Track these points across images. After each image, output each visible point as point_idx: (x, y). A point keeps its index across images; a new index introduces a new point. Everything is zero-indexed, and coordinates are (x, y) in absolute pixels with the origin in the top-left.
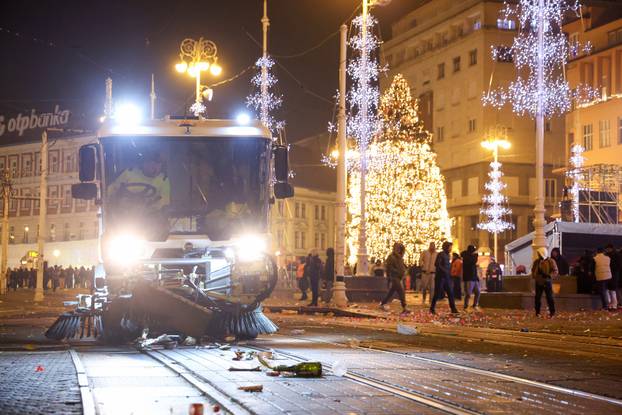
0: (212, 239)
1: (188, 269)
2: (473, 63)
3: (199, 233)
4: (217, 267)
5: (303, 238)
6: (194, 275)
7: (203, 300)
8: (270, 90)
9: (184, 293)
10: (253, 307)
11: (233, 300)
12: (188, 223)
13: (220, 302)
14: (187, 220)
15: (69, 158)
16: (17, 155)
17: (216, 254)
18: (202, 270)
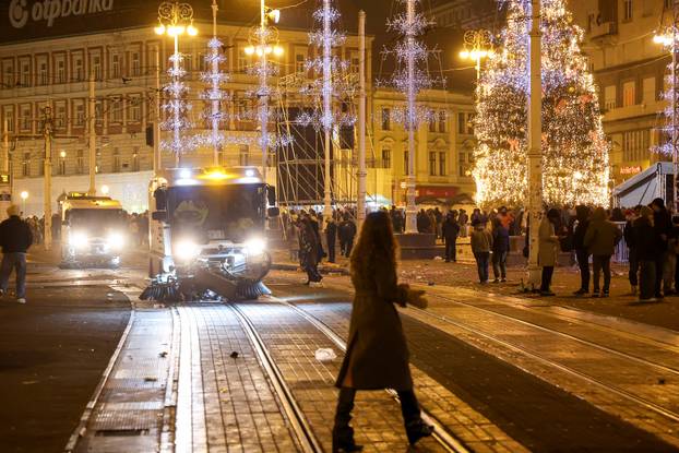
0: (234, 242)
1: (223, 260)
3: (226, 239)
4: (238, 259)
5: (442, 161)
6: (226, 264)
7: (232, 278)
8: (333, 26)
9: (221, 274)
10: (259, 281)
11: (248, 277)
12: (219, 234)
13: (240, 278)
14: (219, 232)
15: (116, 58)
16: (47, 54)
17: (237, 251)
18: (230, 260)
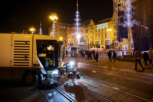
2: (58, 30)
